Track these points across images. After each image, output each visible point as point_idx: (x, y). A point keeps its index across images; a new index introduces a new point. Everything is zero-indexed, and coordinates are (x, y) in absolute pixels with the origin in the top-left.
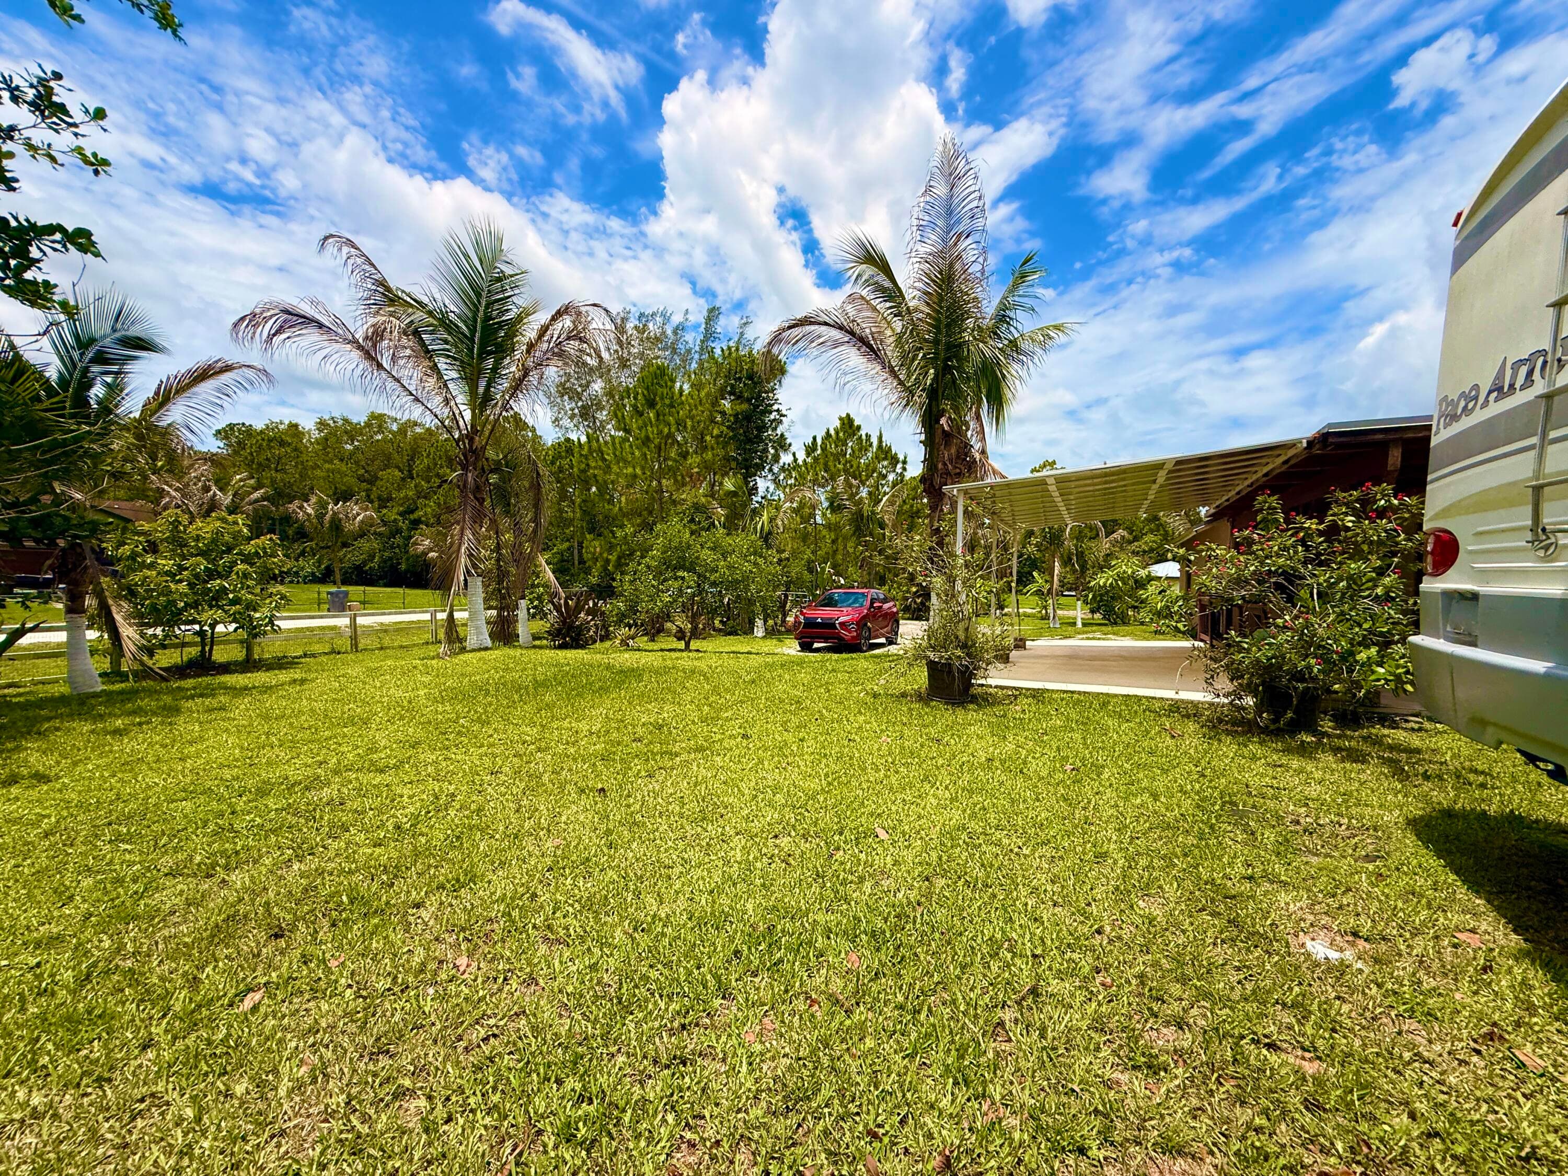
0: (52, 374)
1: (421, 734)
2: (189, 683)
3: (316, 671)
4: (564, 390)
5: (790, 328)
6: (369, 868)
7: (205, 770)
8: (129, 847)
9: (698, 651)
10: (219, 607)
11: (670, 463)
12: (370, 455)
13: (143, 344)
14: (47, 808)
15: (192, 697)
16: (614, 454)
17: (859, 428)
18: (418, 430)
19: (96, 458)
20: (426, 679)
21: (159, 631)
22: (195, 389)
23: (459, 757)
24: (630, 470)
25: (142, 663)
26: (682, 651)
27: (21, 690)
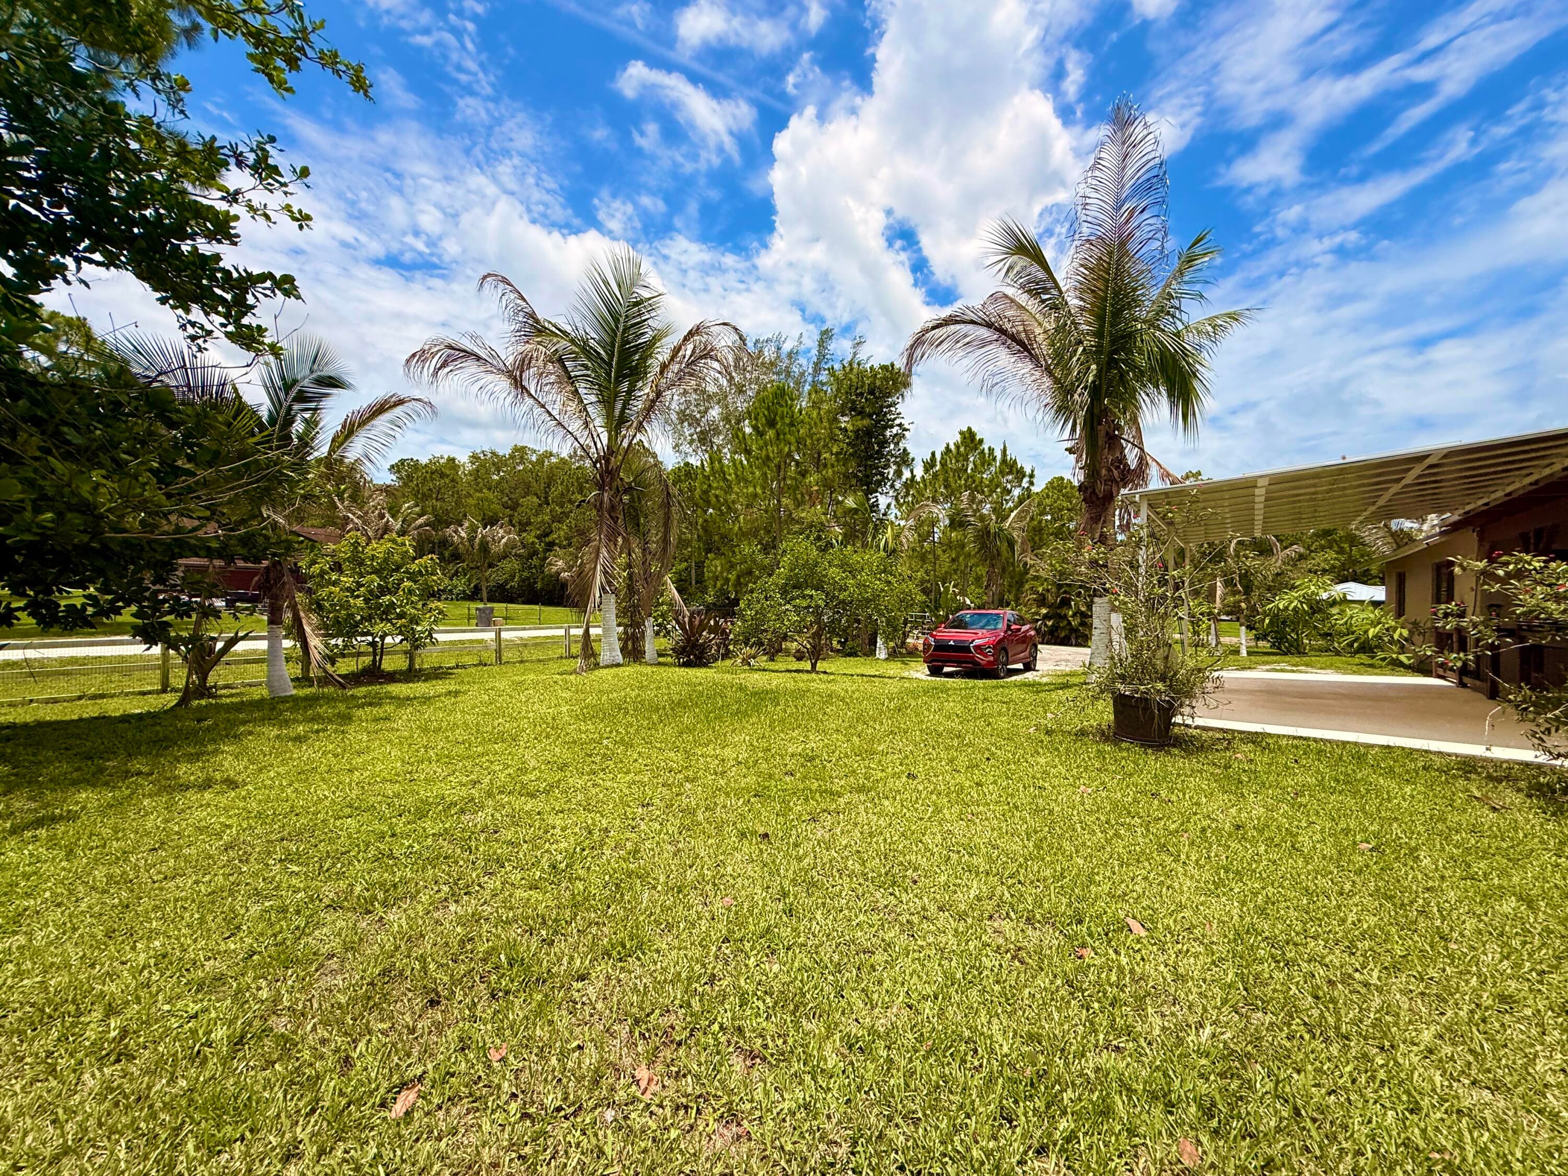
0: (264, 414)
1: (567, 756)
2: (362, 691)
3: (468, 683)
4: (684, 417)
5: (934, 328)
6: (527, 918)
7: (369, 784)
8: (296, 869)
9: (825, 673)
10: (389, 621)
11: (789, 482)
12: (513, 484)
13: (333, 382)
14: (230, 817)
15: (362, 706)
16: (736, 474)
17: (981, 441)
18: (554, 460)
19: (293, 484)
20: (567, 695)
21: (340, 641)
22: (373, 422)
23: (609, 784)
24: (751, 489)
25: (325, 671)
26: (807, 672)
27: (234, 691)
